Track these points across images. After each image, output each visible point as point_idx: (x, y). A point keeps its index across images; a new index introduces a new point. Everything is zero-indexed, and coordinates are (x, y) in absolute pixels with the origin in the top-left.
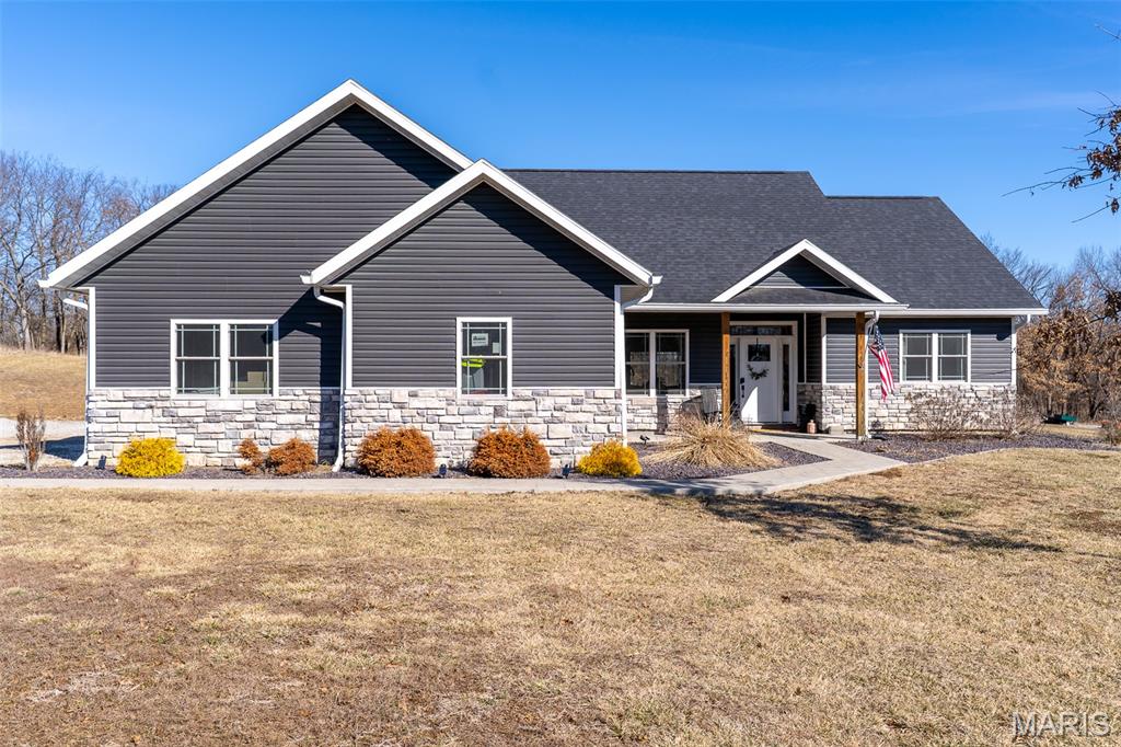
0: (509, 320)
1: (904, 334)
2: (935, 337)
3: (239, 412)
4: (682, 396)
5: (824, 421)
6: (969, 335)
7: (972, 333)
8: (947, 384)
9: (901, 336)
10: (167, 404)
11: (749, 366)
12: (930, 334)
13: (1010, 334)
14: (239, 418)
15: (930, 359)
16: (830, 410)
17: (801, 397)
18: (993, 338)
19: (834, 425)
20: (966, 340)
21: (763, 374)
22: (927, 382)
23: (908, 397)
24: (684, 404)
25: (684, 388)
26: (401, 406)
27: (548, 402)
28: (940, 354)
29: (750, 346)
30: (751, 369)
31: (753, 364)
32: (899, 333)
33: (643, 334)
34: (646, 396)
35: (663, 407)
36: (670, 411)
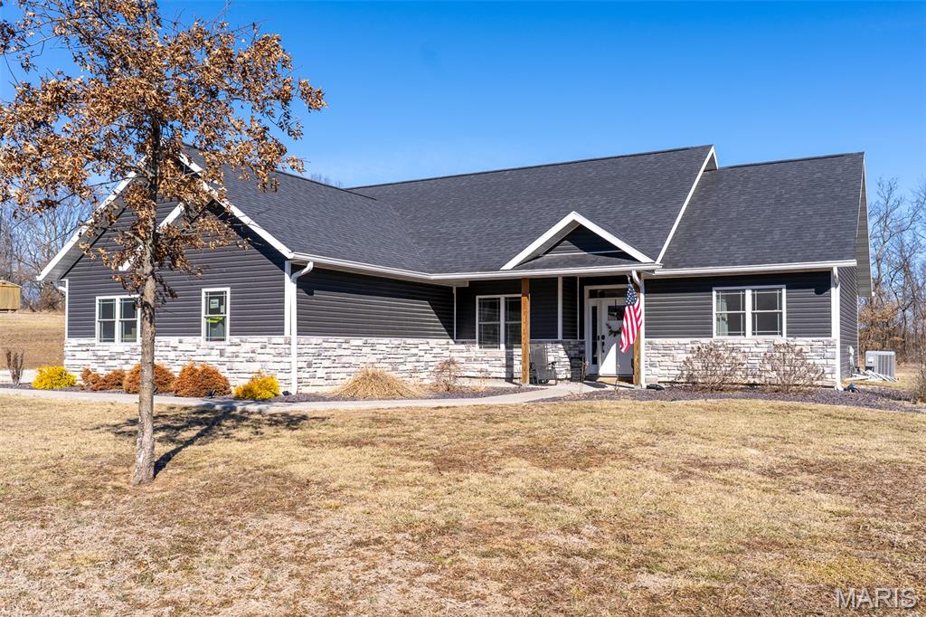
0: (228, 290)
1: (717, 291)
2: (749, 294)
3: (123, 353)
6: (784, 291)
7: (787, 288)
8: (761, 338)
9: (714, 293)
10: (93, 348)
11: (608, 324)
12: (744, 290)
13: (830, 287)
14: (122, 357)
15: (744, 315)
16: (648, 363)
18: (811, 292)
19: (651, 377)
20: (781, 295)
21: (619, 331)
22: (742, 337)
25: (521, 343)
26: (175, 349)
27: (246, 347)
28: (754, 309)
29: (609, 307)
30: (610, 328)
31: (611, 323)
32: (712, 291)
33: (495, 299)
34: (498, 350)
35: (510, 358)
36: (515, 362)
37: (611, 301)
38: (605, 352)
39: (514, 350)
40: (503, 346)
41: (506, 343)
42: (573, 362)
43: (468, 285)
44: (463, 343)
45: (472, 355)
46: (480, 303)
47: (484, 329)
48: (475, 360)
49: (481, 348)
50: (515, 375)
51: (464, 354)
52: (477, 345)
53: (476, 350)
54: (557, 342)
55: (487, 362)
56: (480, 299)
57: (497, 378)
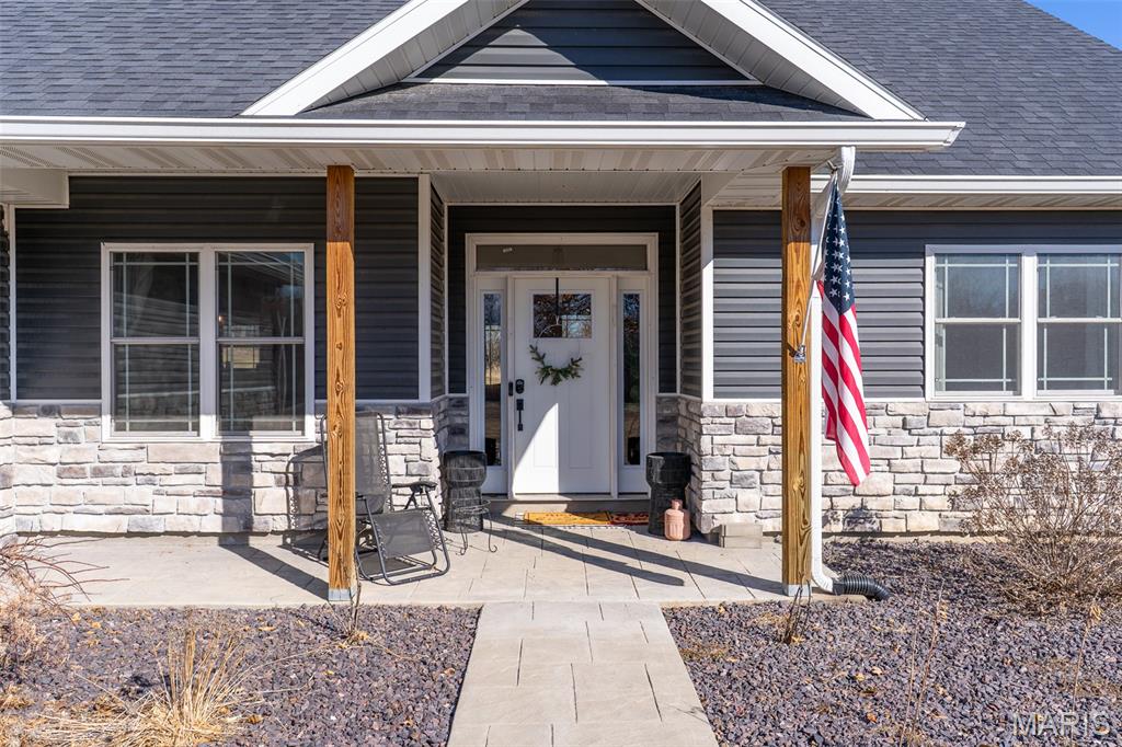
1: (940, 257)
2: (1030, 264)
4: (295, 435)
5: (706, 507)
8: (1062, 399)
9: (931, 262)
11: (534, 350)
12: (1017, 257)
15: (1015, 330)
16: (726, 475)
17: (668, 430)
19: (737, 518)
21: (570, 370)
22: (1006, 395)
23: (955, 448)
24: (301, 458)
25: (301, 413)
28: (1042, 313)
29: (538, 299)
30: (540, 358)
31: (545, 345)
32: (923, 255)
33: (180, 257)
34: (189, 436)
35: (238, 467)
36: (258, 479)
37: (543, 281)
38: (526, 429)
39: (256, 435)
40: (209, 423)
41: (222, 411)
42: (453, 466)
43: (65, 203)
44: (48, 412)
45: (88, 454)
46: (116, 270)
47: (136, 363)
48: (97, 473)
49: (120, 428)
50: (258, 524)
51: (53, 453)
52: (106, 420)
53: (101, 437)
54: (416, 411)
55: (149, 478)
56: (117, 256)
57: (186, 534)
